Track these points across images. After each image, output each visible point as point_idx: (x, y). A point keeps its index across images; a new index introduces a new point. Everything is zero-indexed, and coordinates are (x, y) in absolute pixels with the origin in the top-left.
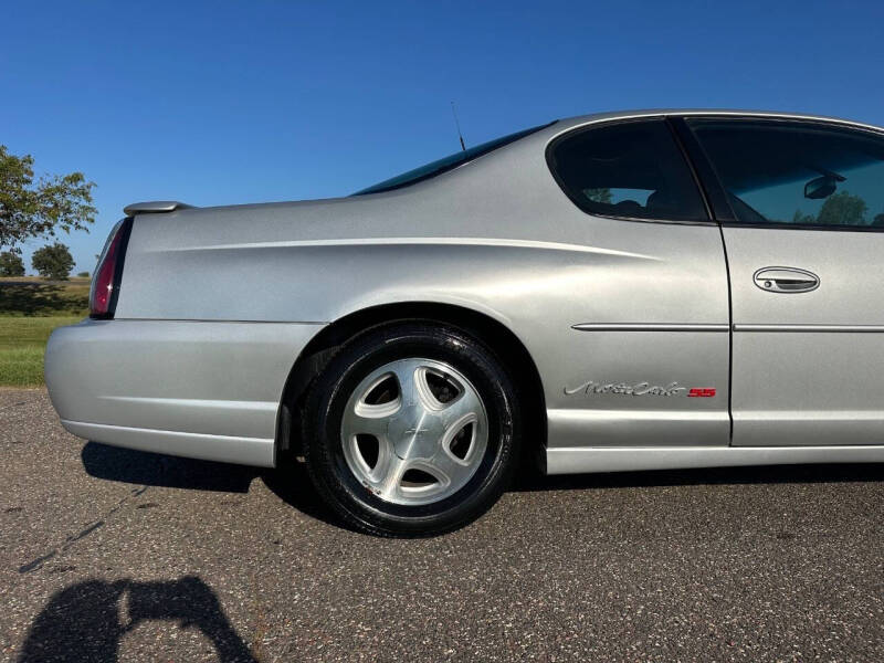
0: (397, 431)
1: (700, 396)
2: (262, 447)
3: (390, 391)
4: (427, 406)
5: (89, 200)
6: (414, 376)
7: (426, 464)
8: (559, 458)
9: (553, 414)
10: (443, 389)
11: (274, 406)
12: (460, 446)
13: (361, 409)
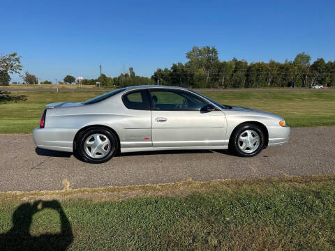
0: (94, 146)
1: (147, 139)
2: (71, 149)
3: (93, 139)
4: (100, 142)
5: (19, 62)
6: (97, 137)
7: (100, 152)
8: (123, 150)
9: (122, 143)
10: (102, 139)
11: (72, 142)
12: (106, 148)
13: (88, 142)
